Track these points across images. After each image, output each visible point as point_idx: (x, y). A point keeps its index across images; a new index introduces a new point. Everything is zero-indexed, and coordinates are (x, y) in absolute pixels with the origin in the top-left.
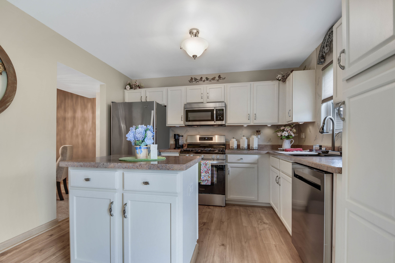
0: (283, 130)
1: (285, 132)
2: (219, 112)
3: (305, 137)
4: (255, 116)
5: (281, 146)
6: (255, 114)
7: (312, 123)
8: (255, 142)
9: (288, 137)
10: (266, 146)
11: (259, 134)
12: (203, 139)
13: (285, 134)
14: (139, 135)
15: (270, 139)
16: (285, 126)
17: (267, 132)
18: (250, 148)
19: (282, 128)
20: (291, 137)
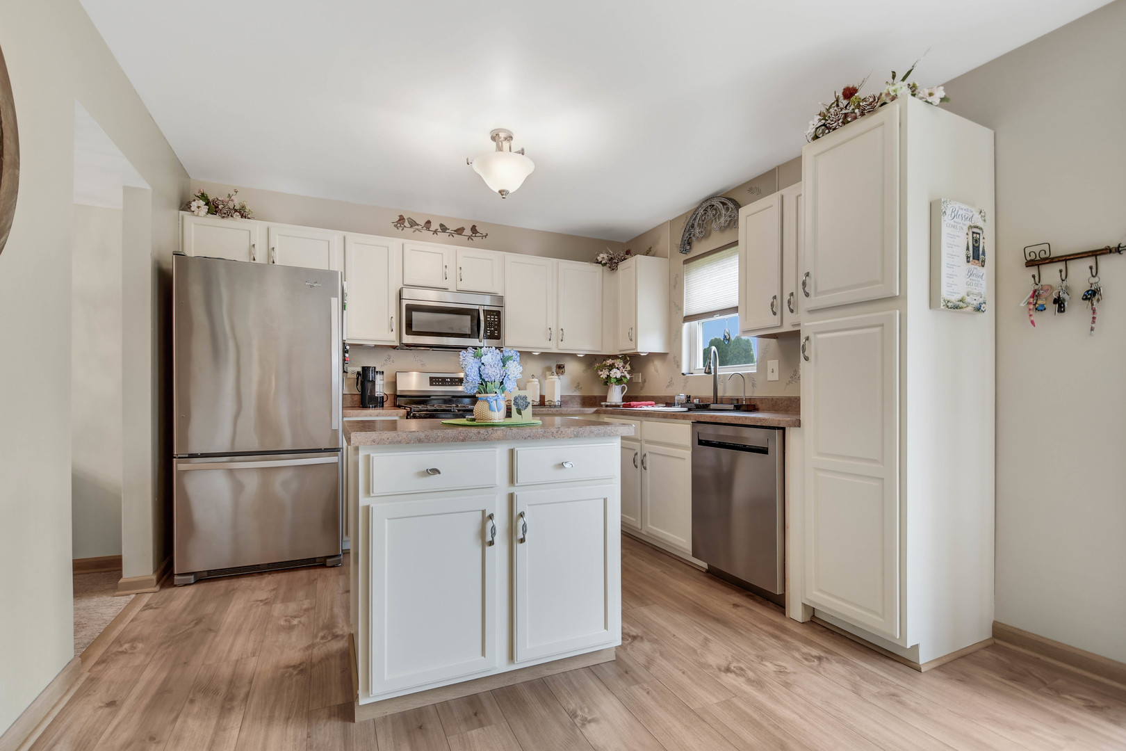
0: (612, 367)
1: (615, 370)
2: (490, 318)
3: (644, 381)
4: (563, 334)
5: (604, 398)
6: (562, 330)
7: (662, 356)
8: (557, 388)
9: (619, 381)
10: (573, 397)
11: (563, 373)
12: (439, 382)
13: (616, 373)
14: (494, 369)
15: (579, 384)
16: (615, 357)
17: (572, 368)
18: (547, 403)
19: (609, 362)
20: (625, 381)
